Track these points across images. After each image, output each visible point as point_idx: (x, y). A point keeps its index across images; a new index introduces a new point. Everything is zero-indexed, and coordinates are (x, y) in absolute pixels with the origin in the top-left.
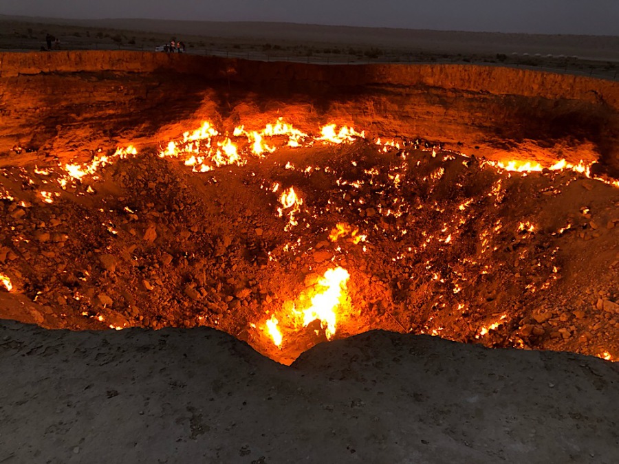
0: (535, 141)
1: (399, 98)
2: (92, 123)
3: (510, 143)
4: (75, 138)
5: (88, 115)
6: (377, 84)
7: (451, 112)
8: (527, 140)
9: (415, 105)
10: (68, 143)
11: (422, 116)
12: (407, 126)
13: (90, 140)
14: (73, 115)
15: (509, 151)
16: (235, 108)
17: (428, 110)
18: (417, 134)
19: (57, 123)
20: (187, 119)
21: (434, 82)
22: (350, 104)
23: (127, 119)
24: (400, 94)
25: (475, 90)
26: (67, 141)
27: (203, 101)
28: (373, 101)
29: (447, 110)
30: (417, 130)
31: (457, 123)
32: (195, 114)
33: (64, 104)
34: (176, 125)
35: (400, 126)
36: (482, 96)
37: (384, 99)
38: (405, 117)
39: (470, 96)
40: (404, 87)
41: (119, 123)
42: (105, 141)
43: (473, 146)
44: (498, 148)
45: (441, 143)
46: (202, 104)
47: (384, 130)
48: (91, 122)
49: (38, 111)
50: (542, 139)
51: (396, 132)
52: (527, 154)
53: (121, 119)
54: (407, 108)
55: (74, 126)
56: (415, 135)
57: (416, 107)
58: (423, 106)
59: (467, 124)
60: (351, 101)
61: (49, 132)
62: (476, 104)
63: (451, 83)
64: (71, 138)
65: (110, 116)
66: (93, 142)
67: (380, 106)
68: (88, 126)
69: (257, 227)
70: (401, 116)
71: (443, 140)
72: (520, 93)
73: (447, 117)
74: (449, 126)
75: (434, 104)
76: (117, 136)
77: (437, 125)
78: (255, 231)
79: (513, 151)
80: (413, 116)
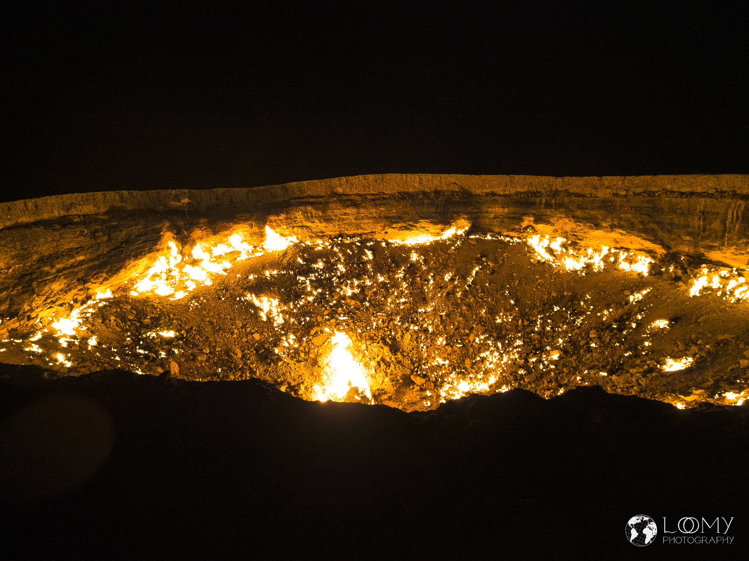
0: (427, 221)
1: (321, 206)
2: (65, 274)
3: (409, 225)
4: (51, 293)
5: (59, 266)
6: (301, 198)
7: (362, 211)
8: (422, 220)
9: (334, 209)
10: (46, 300)
11: (341, 217)
12: (330, 226)
13: (66, 292)
14: (46, 269)
15: (411, 230)
16: (191, 235)
17: (345, 211)
18: (339, 231)
19: (32, 280)
20: (151, 252)
21: (343, 191)
22: (282, 216)
23: (96, 263)
24: (321, 203)
25: (374, 192)
26: (44, 298)
27: (162, 233)
28: (301, 211)
29: (358, 209)
30: (339, 228)
31: (368, 218)
32: (158, 247)
33: (35, 257)
34: (143, 259)
35: (326, 227)
36: (381, 196)
37: (309, 208)
38: (328, 220)
39: (372, 197)
40: (322, 197)
41: (90, 268)
42: (79, 290)
43: (383, 232)
44: (403, 230)
45: (359, 234)
46: (161, 235)
47: (312, 232)
48: (64, 272)
49: (10, 270)
50: (432, 218)
51: (322, 232)
52: (423, 230)
53: (91, 264)
54: (329, 213)
55: (49, 279)
56: (338, 232)
57: (335, 211)
58: (340, 209)
59: (375, 218)
60: (283, 213)
61: (27, 292)
62: (378, 202)
63: (356, 190)
64: (48, 294)
65: (81, 263)
66: (69, 294)
67: (307, 214)
68: (62, 277)
69: (252, 334)
70: (325, 219)
71: (360, 231)
72: (407, 190)
73: (360, 215)
74: (362, 221)
75: (348, 207)
76: (88, 282)
77: (354, 221)
78: (253, 337)
79: (413, 230)
80: (334, 218)
